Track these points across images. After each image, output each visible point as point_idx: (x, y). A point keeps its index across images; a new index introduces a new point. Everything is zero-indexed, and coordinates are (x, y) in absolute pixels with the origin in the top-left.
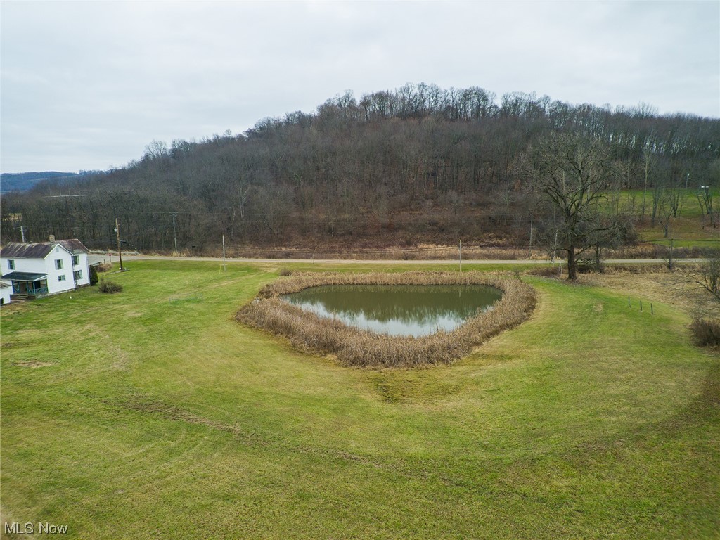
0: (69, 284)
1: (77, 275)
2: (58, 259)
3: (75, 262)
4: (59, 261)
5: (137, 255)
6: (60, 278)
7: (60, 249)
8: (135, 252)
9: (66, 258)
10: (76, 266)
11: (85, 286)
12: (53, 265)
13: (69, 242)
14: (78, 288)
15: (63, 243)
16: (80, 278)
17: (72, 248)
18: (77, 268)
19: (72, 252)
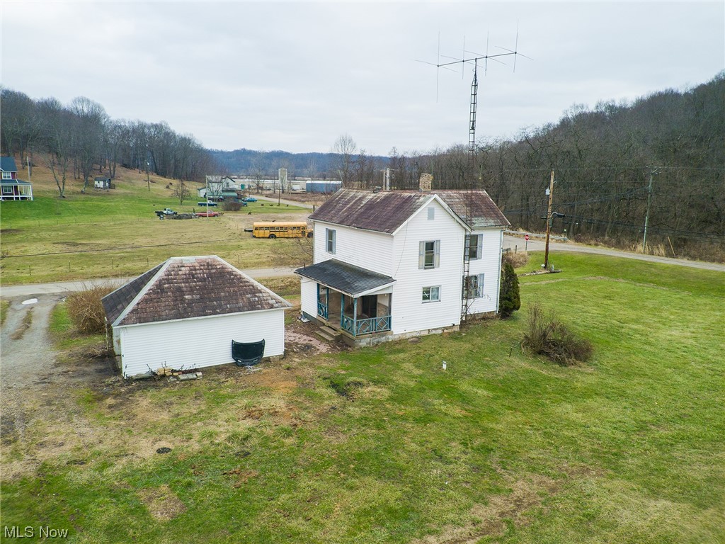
0: (447, 313)
1: (470, 286)
2: (430, 239)
3: (472, 252)
4: (430, 247)
5: (565, 241)
6: (428, 294)
7: (439, 213)
8: (563, 237)
9: (451, 238)
10: (473, 262)
11: (485, 317)
12: (415, 254)
13: (466, 196)
14: (468, 322)
15: (450, 197)
16: (477, 295)
17: (471, 212)
18: (475, 267)
19: (468, 222)
